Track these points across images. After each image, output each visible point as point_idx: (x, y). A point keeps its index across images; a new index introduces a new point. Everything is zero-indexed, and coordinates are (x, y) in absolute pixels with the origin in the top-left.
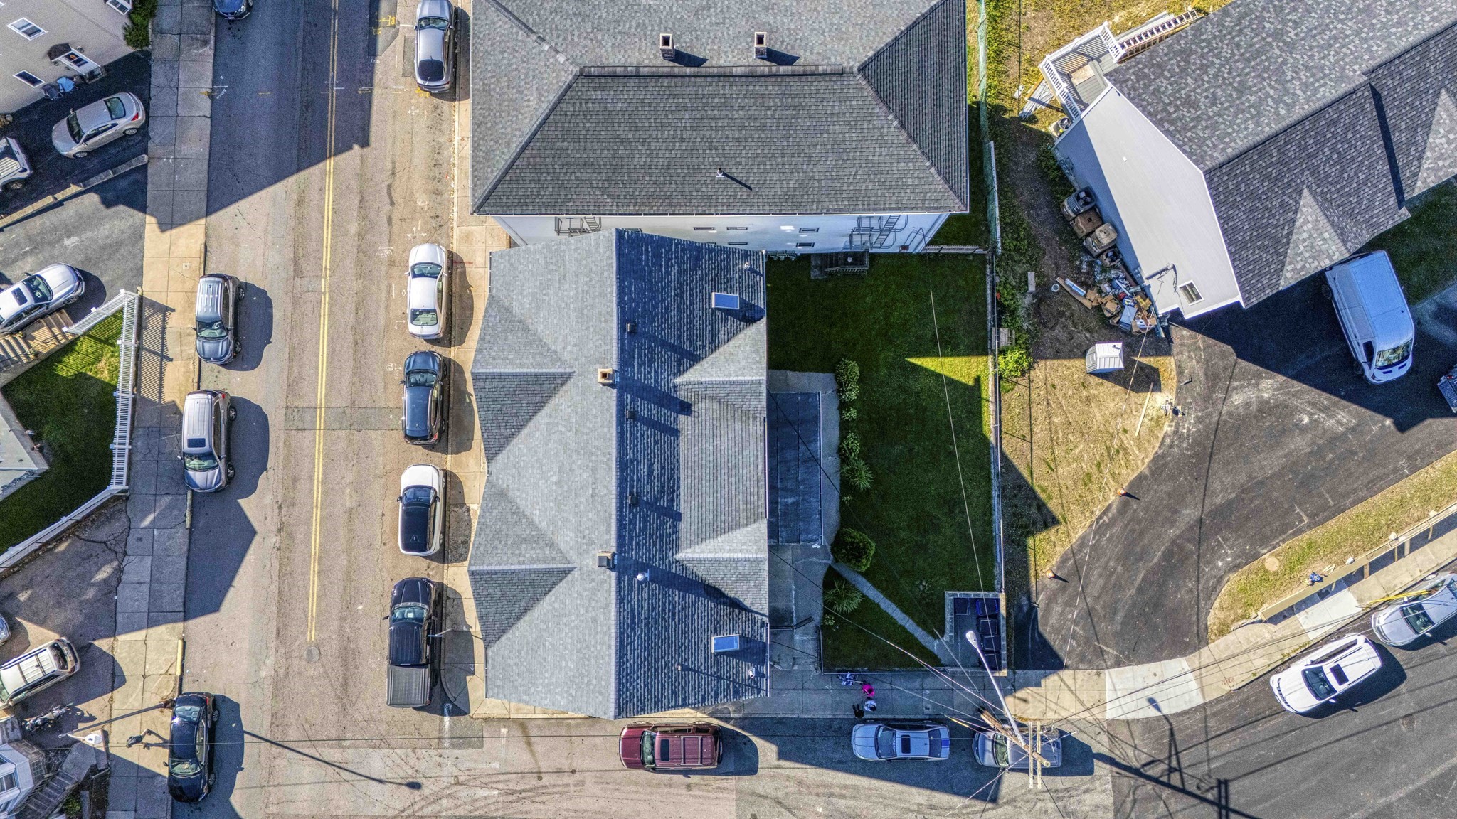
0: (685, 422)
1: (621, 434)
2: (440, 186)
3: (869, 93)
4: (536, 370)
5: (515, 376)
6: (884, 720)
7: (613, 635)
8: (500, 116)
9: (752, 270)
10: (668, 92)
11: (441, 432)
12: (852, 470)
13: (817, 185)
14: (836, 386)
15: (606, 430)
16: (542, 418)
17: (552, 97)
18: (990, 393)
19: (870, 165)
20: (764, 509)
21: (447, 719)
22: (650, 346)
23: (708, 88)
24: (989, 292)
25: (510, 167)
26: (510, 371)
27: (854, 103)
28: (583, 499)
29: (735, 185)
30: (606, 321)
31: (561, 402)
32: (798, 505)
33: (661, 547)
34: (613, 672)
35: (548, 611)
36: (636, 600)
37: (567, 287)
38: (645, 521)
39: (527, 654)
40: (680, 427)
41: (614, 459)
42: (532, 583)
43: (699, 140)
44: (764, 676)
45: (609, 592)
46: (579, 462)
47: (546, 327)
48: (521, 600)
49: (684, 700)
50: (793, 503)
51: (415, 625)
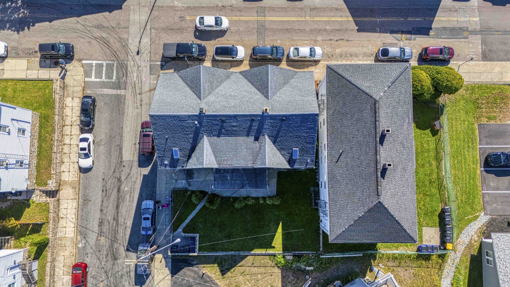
0: (252, 138)
1: (246, 116)
2: (343, 57)
3: (371, 205)
4: (269, 87)
5: (268, 80)
6: (155, 211)
7: (177, 114)
8: (361, 73)
9: (307, 163)
10: (370, 132)
11: (256, 59)
12: (241, 201)
13: (338, 186)
14: (271, 196)
15: (248, 111)
16: (254, 90)
17: (367, 91)
18: (269, 252)
19: (345, 206)
20: (222, 166)
21: (160, 63)
22: (278, 126)
23: (372, 145)
24: (306, 252)
25: (343, 77)
26: (269, 78)
27: (368, 200)
28: (224, 103)
29: (338, 157)
30: (286, 110)
31: (259, 96)
32: (227, 181)
33: (208, 130)
34: (165, 114)
35: (187, 92)
36: (189, 121)
37: (299, 97)
38: (217, 125)
39: (174, 86)
40: (250, 137)
41: (237, 113)
42: (197, 87)
43: (353, 143)
44: (166, 167)
45: (192, 112)
46: (237, 102)
47: (285, 90)
48: (191, 83)
49: (156, 139)
50: (228, 179)
51: (190, 51)
